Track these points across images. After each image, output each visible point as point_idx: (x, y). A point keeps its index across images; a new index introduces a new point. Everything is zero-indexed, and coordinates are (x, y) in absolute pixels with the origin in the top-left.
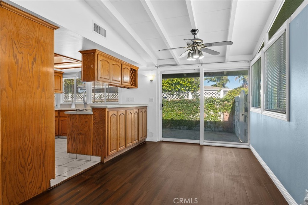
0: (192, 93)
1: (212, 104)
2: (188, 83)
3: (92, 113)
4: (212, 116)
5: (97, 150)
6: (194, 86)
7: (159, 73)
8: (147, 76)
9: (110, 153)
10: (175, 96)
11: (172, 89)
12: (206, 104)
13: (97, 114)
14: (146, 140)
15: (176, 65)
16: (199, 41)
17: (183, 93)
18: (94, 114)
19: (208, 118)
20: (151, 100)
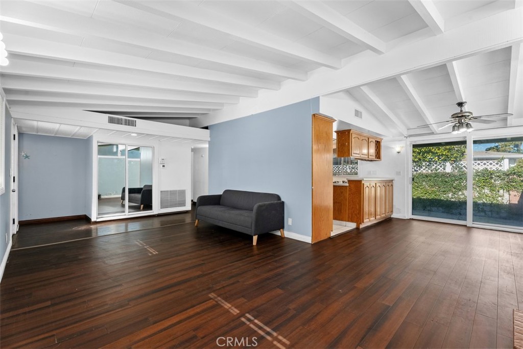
0: (451, 164)
1: (486, 179)
2: (445, 150)
3: (348, 185)
4: (486, 196)
5: (352, 217)
6: (455, 155)
7: (408, 143)
8: (393, 147)
9: (365, 221)
10: (424, 168)
11: (420, 159)
12: (477, 179)
13: (352, 186)
14: (392, 216)
15: (433, 133)
16: (468, 114)
17: (436, 163)
18: (349, 186)
19: (479, 197)
20: (398, 173)
